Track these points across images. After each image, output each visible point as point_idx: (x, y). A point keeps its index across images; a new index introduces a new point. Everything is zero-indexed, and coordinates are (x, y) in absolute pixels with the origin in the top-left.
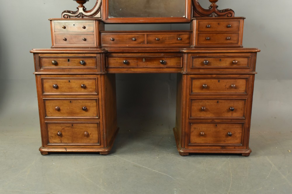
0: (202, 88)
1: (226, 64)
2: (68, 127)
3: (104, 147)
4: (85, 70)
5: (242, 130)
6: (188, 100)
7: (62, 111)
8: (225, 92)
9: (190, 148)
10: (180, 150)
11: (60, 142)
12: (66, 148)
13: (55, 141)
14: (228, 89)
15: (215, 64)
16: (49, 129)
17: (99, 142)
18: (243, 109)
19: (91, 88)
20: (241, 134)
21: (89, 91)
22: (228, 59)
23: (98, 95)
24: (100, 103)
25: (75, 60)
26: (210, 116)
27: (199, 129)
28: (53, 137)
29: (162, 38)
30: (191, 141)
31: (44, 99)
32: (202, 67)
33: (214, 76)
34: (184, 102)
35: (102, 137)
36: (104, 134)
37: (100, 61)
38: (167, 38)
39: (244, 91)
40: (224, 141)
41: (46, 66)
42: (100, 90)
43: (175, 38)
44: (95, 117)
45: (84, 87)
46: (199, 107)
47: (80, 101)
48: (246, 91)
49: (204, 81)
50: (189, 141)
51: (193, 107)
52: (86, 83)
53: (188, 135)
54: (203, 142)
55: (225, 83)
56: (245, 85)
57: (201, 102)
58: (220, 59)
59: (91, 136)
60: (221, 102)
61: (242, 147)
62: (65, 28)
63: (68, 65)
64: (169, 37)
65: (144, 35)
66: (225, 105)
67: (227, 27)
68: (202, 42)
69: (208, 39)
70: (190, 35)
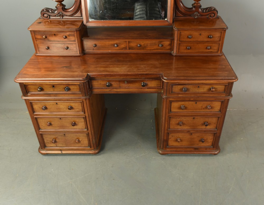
0: (180, 108)
1: (204, 90)
2: (61, 136)
3: (94, 149)
4: (70, 95)
5: (214, 137)
6: (167, 118)
7: (53, 125)
8: (201, 111)
9: (168, 149)
10: (160, 150)
11: (55, 146)
12: (61, 150)
13: (51, 145)
14: (204, 109)
15: (193, 90)
16: (44, 138)
17: (90, 145)
18: (216, 123)
19: (78, 109)
20: (212, 140)
21: (76, 111)
22: (206, 86)
23: (85, 113)
24: (88, 119)
25: (59, 87)
26: (186, 128)
27: (176, 136)
28: (49, 143)
29: (144, 45)
30: (169, 144)
31: (35, 117)
32: (181, 93)
33: (192, 99)
34: (164, 118)
35: (91, 142)
36: (93, 140)
37: (83, 88)
39: (219, 110)
40: (198, 144)
41: (33, 92)
42: (86, 110)
43: (156, 45)
44: (84, 129)
45: (71, 108)
46: (177, 122)
47: (69, 118)
48: (220, 111)
49: (183, 103)
50: (168, 145)
51: (171, 122)
52: (73, 105)
53: (166, 141)
54: (179, 145)
55: (200, 105)
56: (220, 106)
57: (179, 118)
58: (198, 86)
59: (82, 142)
60: (197, 118)
61: (213, 149)
62: (46, 37)
63: (54, 91)
64: (150, 44)
65: (126, 41)
66: (200, 120)
67: (209, 37)
68: (183, 51)
69: (189, 48)
70: (171, 42)
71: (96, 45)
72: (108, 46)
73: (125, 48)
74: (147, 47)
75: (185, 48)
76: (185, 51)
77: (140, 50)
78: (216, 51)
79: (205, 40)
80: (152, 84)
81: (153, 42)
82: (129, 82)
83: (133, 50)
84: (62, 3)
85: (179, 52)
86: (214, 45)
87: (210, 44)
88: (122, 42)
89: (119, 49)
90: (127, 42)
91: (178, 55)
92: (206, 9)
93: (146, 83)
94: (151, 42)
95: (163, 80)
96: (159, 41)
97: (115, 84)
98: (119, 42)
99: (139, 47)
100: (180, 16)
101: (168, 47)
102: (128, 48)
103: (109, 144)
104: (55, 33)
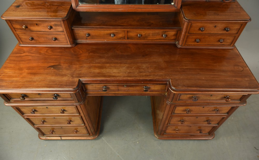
0: (185, 111)
1: (216, 98)
2: (58, 128)
3: (93, 135)
6: (168, 118)
7: (48, 122)
8: (207, 113)
12: (60, 136)
14: (210, 111)
17: (88, 133)
18: (219, 121)
19: (72, 111)
21: (70, 113)
22: (221, 95)
23: (80, 114)
27: (175, 128)
28: (47, 132)
29: (145, 35)
31: (27, 118)
36: (92, 130)
38: (151, 35)
43: (160, 35)
44: (81, 124)
46: (179, 120)
51: (172, 120)
52: (66, 108)
53: (164, 131)
55: (209, 108)
56: (229, 110)
57: (181, 117)
58: (211, 95)
59: (80, 131)
60: (200, 118)
61: (208, 135)
64: (152, 34)
65: (124, 31)
66: (203, 119)
67: (225, 29)
68: (190, 44)
69: (198, 41)
70: (177, 32)
71: (89, 35)
72: (104, 35)
73: (124, 38)
74: (148, 37)
75: (193, 40)
77: (141, 40)
78: (228, 44)
79: (219, 33)
80: (156, 87)
81: (156, 32)
82: (129, 86)
83: (133, 39)
85: (185, 44)
86: (228, 37)
87: (224, 37)
88: (119, 31)
89: (116, 38)
90: (126, 32)
91: (184, 47)
94: (154, 32)
96: (163, 31)
97: (112, 87)
98: (116, 31)
99: (139, 37)
101: (173, 38)
102: (126, 38)
103: (108, 125)
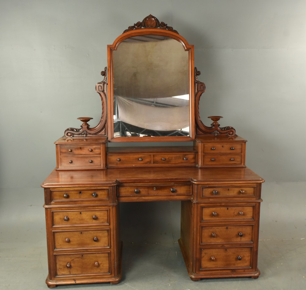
0: (212, 215)
1: (234, 193)
2: (78, 258)
3: (115, 276)
4: (97, 202)
5: (251, 254)
6: (199, 227)
7: (72, 243)
8: (234, 218)
9: (201, 273)
10: (192, 275)
11: (69, 273)
12: (74, 280)
13: (63, 273)
14: (236, 215)
15: (224, 193)
16: (57, 261)
17: (110, 271)
18: (251, 234)
19: (103, 219)
20: (250, 257)
21: (100, 222)
22: (236, 189)
23: (110, 225)
24: (112, 233)
25: (86, 193)
26: (220, 242)
27: (210, 254)
28: (61, 269)
29: (169, 158)
30: (202, 265)
31: (53, 232)
32: (212, 196)
33: (223, 204)
34: (195, 229)
35: (112, 266)
36: (115, 263)
37: (112, 193)
38: (173, 158)
39: (251, 218)
40: (234, 265)
41: (57, 199)
42: (111, 220)
43: (181, 158)
44: (107, 247)
45: (96, 218)
46: (210, 234)
47: (91, 232)
48: (253, 218)
49: (214, 209)
50: (200, 266)
51: (203, 234)
52: (98, 214)
53: (199, 260)
54: (213, 266)
55: (233, 211)
56: (252, 212)
57: (211, 228)
58: (228, 188)
59: (101, 265)
60: (230, 228)
61: (251, 269)
62: (71, 151)
63: (80, 198)
64: (175, 157)
65: (150, 155)
66: (234, 231)
67: (231, 149)
68: (207, 163)
69: (213, 160)
70: (195, 155)
71: (120, 160)
72: (133, 160)
73: (150, 162)
74: (171, 161)
75: (209, 160)
76: (210, 163)
77: (165, 163)
78: (239, 163)
79: (228, 152)
80: (182, 190)
81: (178, 155)
82: (159, 188)
83: (158, 163)
84: (87, 123)
85: (203, 164)
86: (236, 156)
87: (233, 156)
88: (147, 155)
89: (144, 163)
90: (152, 156)
91: (203, 167)
92: (225, 128)
93: (175, 189)
94: (176, 155)
95: (193, 182)
96: (183, 154)
97: (143, 191)
98: (144, 156)
99: (164, 160)
100: (200, 133)
101: (193, 161)
102: (152, 162)
104: (81, 146)
